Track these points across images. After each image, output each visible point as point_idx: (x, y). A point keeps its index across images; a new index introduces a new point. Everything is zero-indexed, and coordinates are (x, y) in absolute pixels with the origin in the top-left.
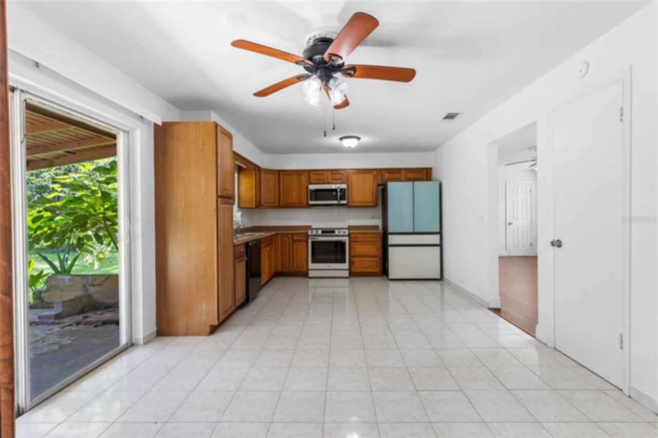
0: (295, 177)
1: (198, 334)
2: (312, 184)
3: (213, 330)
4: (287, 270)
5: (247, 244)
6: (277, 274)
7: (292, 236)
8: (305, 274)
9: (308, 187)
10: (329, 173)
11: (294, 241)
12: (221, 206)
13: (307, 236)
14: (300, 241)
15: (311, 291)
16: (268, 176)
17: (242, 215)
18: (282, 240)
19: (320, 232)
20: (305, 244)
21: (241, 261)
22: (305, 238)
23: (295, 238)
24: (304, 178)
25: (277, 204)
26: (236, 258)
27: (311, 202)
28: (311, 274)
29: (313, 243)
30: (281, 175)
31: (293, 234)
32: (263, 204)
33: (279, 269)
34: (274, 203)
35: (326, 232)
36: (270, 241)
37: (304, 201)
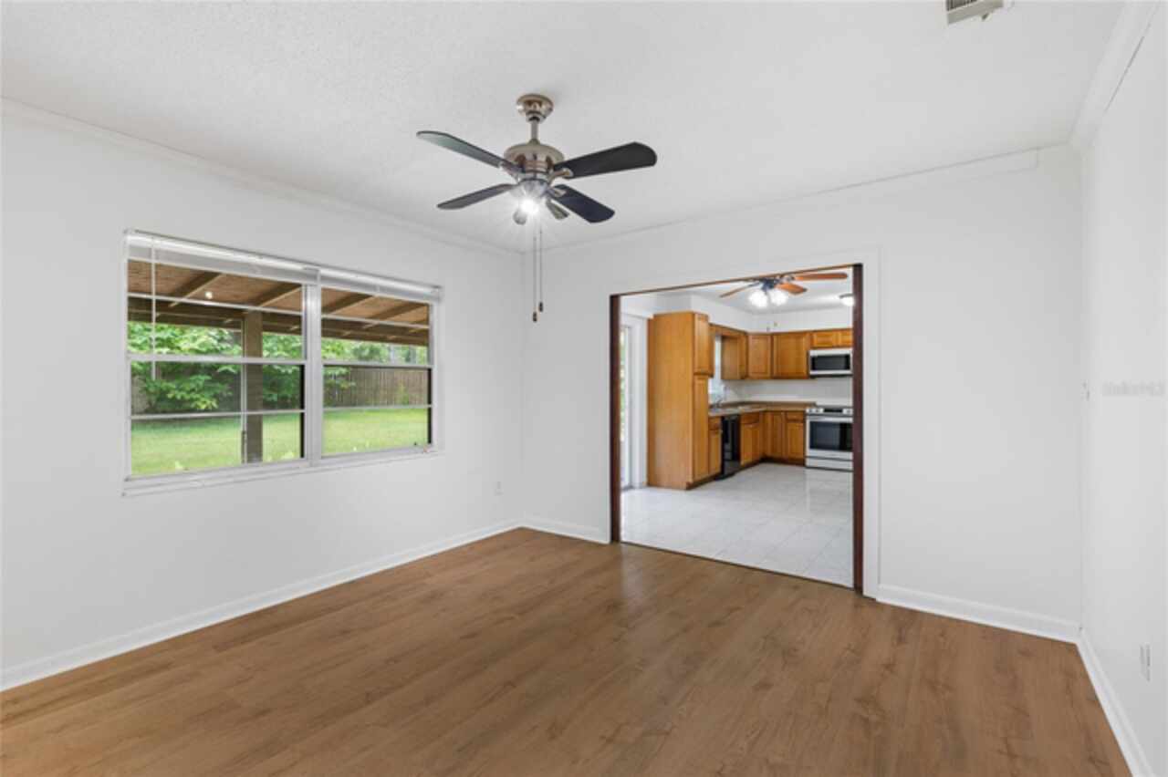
0: (792, 341)
1: (677, 488)
2: (815, 348)
3: (691, 487)
4: (777, 455)
5: (723, 418)
6: (765, 459)
7: (786, 415)
8: (800, 462)
9: (808, 354)
10: (840, 334)
11: (788, 421)
12: (697, 382)
13: (804, 414)
14: (795, 421)
15: (809, 485)
16: (756, 341)
17: (725, 389)
18: (773, 419)
19: (821, 411)
20: (802, 424)
21: (717, 433)
22: (801, 418)
23: (789, 417)
24: (804, 341)
25: (768, 375)
26: (712, 429)
27: (812, 373)
28: (809, 462)
29: (812, 423)
30: (775, 339)
31: (786, 412)
32: (751, 374)
33: (769, 453)
34: (766, 373)
35: (828, 410)
36: (756, 418)
37: (804, 371)
